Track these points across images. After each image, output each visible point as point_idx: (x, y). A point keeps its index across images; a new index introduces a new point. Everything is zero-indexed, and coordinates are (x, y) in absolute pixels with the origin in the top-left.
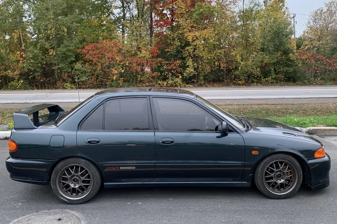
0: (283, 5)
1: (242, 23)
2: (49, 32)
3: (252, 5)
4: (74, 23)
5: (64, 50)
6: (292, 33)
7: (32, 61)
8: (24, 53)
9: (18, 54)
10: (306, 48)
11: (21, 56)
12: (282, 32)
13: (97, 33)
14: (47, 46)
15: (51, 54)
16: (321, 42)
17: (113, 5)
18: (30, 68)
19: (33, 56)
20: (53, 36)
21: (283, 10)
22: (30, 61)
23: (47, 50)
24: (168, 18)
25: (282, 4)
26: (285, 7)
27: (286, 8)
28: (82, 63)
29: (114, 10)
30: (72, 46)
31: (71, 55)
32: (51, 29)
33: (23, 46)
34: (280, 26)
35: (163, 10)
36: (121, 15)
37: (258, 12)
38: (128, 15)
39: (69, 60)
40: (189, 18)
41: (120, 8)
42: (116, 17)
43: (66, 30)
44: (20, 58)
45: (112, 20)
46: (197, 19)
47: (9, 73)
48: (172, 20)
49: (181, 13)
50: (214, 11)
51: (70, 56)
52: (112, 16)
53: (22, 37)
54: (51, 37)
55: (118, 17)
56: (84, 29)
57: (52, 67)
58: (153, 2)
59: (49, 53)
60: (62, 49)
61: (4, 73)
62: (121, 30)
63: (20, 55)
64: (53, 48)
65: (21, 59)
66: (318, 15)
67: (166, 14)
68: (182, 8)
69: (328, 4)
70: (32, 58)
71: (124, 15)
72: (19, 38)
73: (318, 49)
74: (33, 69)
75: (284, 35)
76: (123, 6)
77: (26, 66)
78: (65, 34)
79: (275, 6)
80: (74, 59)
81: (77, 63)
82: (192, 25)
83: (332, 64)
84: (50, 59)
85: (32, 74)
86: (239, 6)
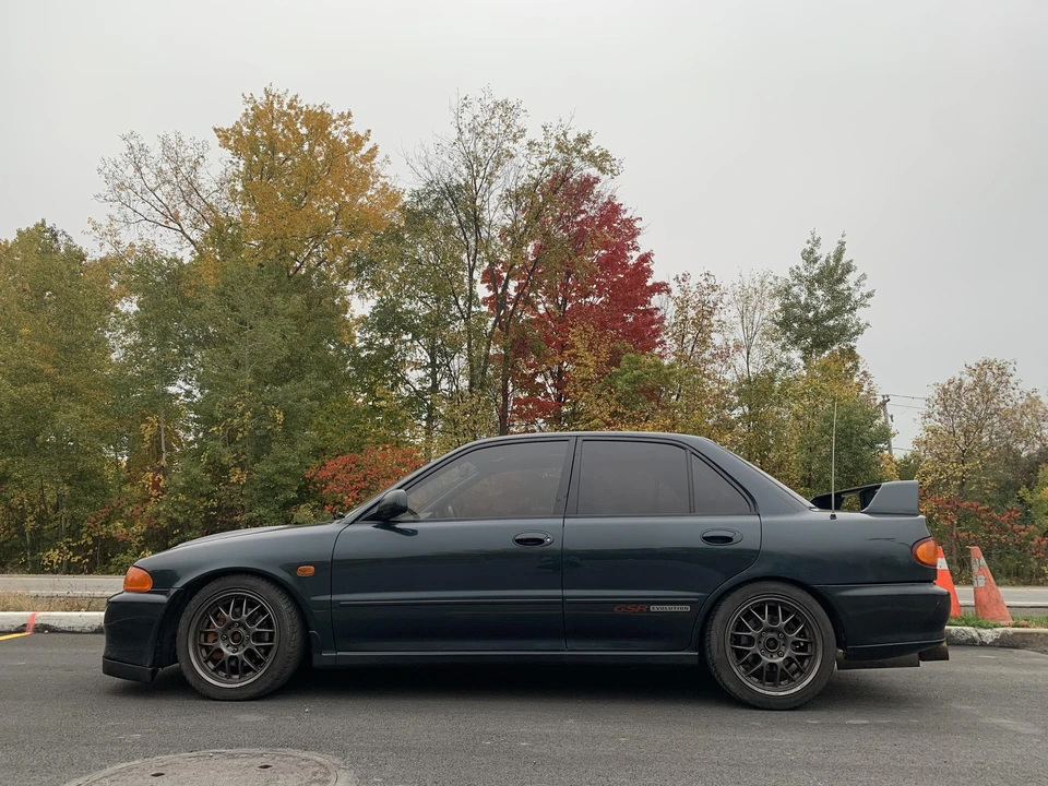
0: (856, 367)
1: (747, 410)
2: (235, 421)
3: (770, 367)
4: (306, 400)
5: (270, 469)
6: (885, 435)
7: (182, 498)
8: (164, 477)
9: (148, 480)
10: (929, 480)
11: (156, 485)
12: (859, 434)
13: (361, 427)
14: (227, 458)
15: (234, 479)
16: (968, 466)
17: (408, 359)
18: (175, 515)
19: (187, 483)
20: (246, 433)
21: (856, 380)
22: (177, 497)
23: (225, 470)
24: (547, 395)
25: (850, 364)
26: (861, 371)
27: (864, 373)
28: (315, 507)
29: (408, 371)
30: (294, 460)
31: (287, 485)
32: (242, 415)
33: (164, 458)
34: (853, 417)
35: (535, 375)
36: (429, 385)
37: (787, 384)
38: (444, 385)
39: (281, 497)
40: (605, 393)
41: (425, 368)
42: (412, 390)
43: (280, 417)
44: (153, 489)
45: (402, 397)
46: (627, 392)
47: (118, 529)
48: (559, 399)
49: (583, 380)
50: (671, 374)
51: (285, 487)
52: (403, 390)
53: (163, 435)
54: (240, 435)
55: (417, 389)
56: (328, 418)
57: (232, 517)
58: (512, 353)
59: (229, 478)
60: (266, 467)
61: (105, 530)
62: (424, 424)
63: (154, 481)
64: (242, 465)
65: (155, 493)
66: (949, 397)
67: (542, 386)
68: (586, 366)
69: (974, 367)
70: (183, 490)
71: (435, 385)
72: (156, 440)
73: (963, 483)
74: (181, 520)
75: (864, 442)
76: (433, 364)
77: (164, 510)
78: (279, 429)
79: (833, 367)
80: (293, 495)
81: (302, 506)
82: (612, 408)
83: (1009, 525)
84: (232, 492)
85: (175, 535)
86: (737, 368)
